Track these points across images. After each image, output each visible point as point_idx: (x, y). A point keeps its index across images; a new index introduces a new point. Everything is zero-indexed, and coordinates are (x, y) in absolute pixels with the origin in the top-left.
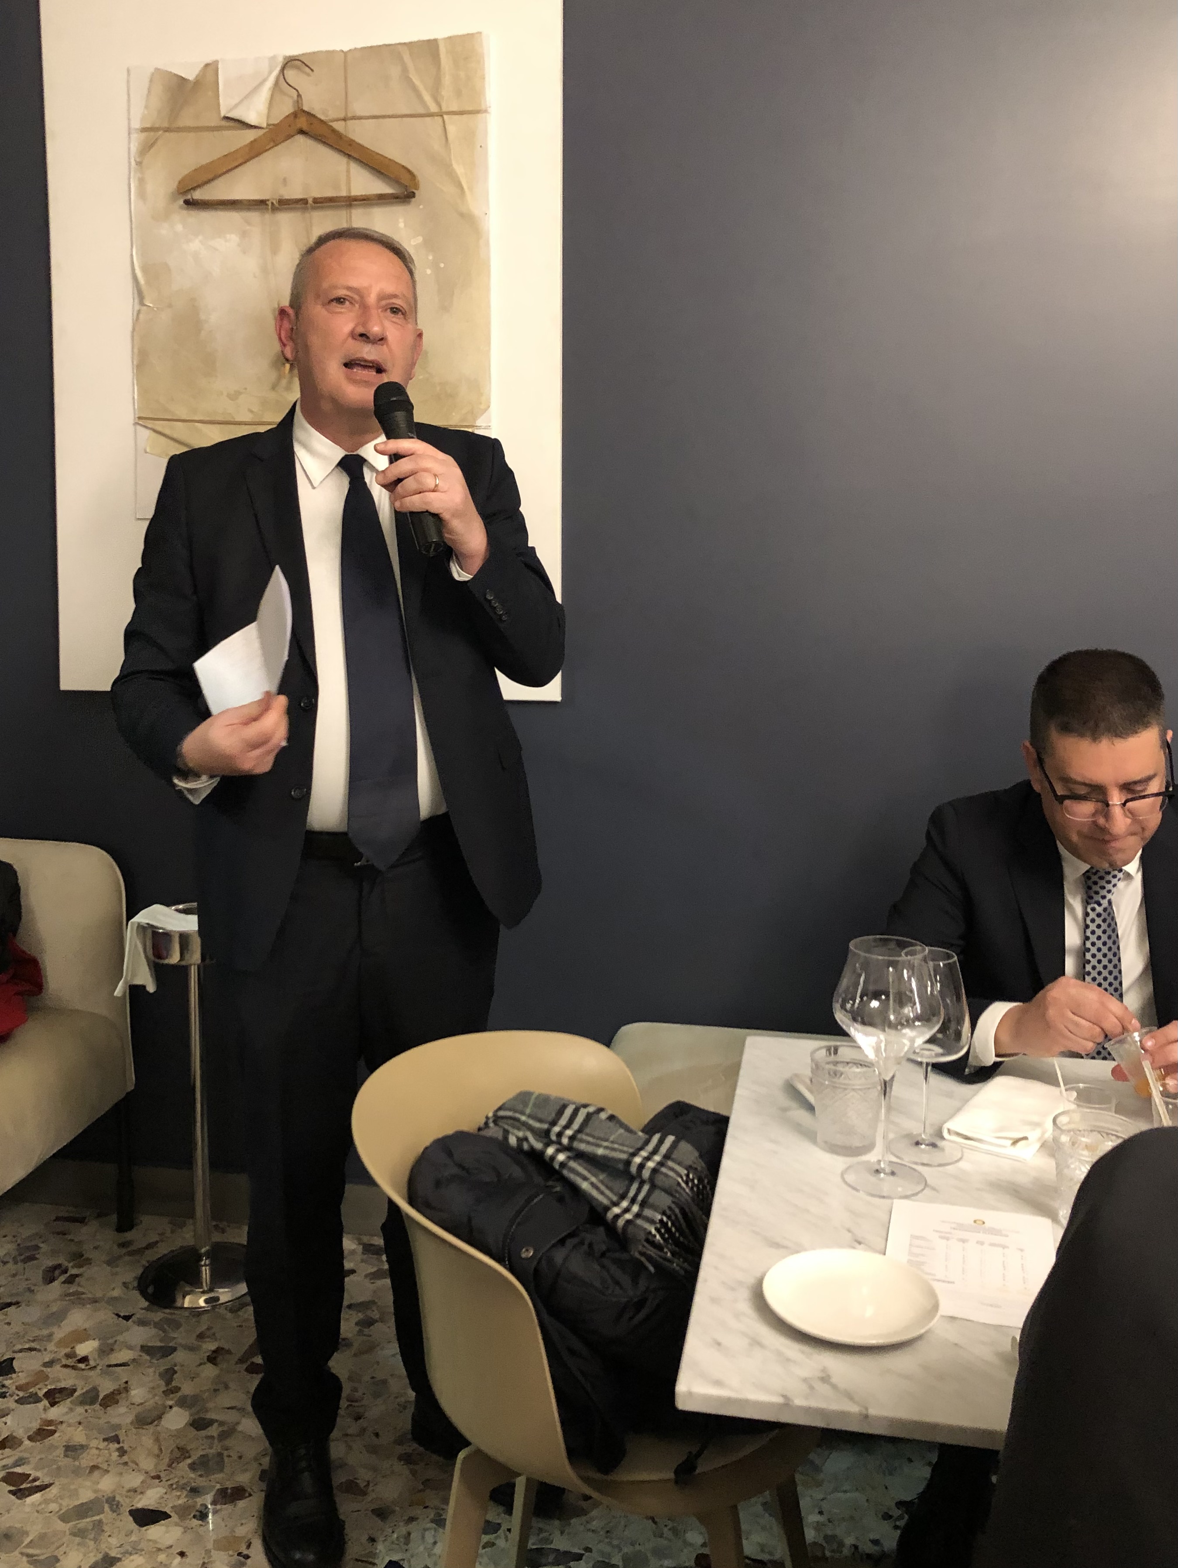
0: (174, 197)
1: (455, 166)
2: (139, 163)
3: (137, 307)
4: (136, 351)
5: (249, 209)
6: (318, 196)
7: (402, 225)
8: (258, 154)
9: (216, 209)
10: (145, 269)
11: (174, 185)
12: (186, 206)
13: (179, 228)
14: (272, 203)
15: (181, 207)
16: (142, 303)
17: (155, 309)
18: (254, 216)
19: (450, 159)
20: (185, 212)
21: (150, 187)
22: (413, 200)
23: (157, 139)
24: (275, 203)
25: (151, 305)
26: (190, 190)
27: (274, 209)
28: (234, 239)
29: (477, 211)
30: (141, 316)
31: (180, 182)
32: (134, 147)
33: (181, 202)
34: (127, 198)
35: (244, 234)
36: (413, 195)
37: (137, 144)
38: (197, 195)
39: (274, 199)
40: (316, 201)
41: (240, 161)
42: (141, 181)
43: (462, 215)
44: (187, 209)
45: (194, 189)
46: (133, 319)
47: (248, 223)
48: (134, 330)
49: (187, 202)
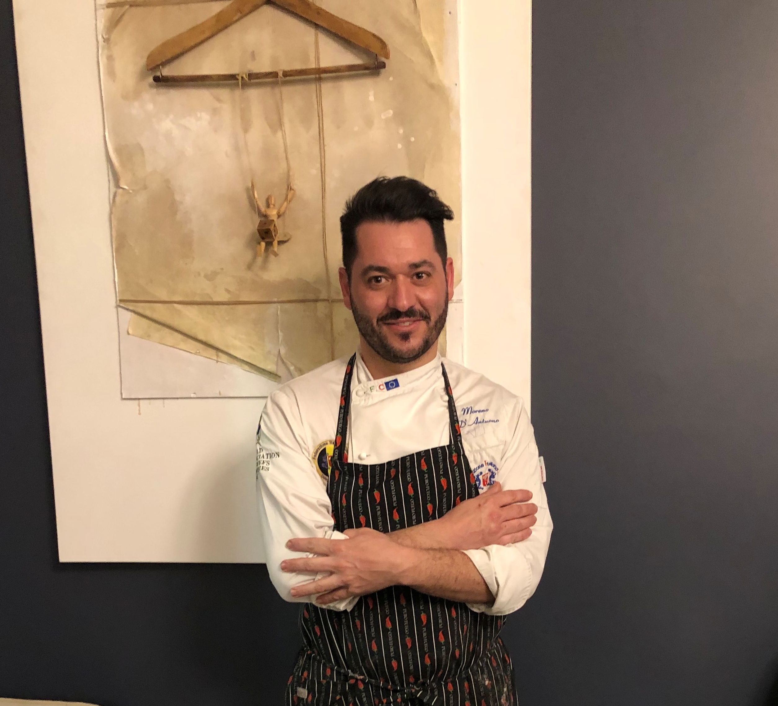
0: (142, 76)
1: (425, 34)
2: (107, 41)
3: (113, 189)
4: (114, 234)
5: (218, 86)
6: (288, 68)
7: (371, 98)
8: (226, 27)
9: (187, 87)
10: (119, 150)
11: (143, 62)
12: (155, 83)
13: (150, 107)
14: (242, 78)
15: (151, 86)
16: (117, 186)
17: (131, 191)
18: (224, 93)
19: (420, 28)
20: (155, 90)
21: (118, 66)
22: (383, 71)
23: (123, 15)
24: (245, 77)
25: (126, 187)
26: (158, 66)
27: (245, 85)
28: (205, 117)
29: (446, 82)
30: (118, 199)
31: (149, 57)
32: (101, 24)
33: (151, 80)
34: (97, 78)
35: (215, 112)
36: (383, 66)
37: (103, 21)
38: (166, 72)
39: (243, 73)
40: (286, 74)
41: (207, 34)
42: (110, 58)
43: (432, 86)
44: (157, 87)
45: (164, 64)
46: (110, 203)
47: (219, 100)
48: (111, 213)
49: (157, 79)
